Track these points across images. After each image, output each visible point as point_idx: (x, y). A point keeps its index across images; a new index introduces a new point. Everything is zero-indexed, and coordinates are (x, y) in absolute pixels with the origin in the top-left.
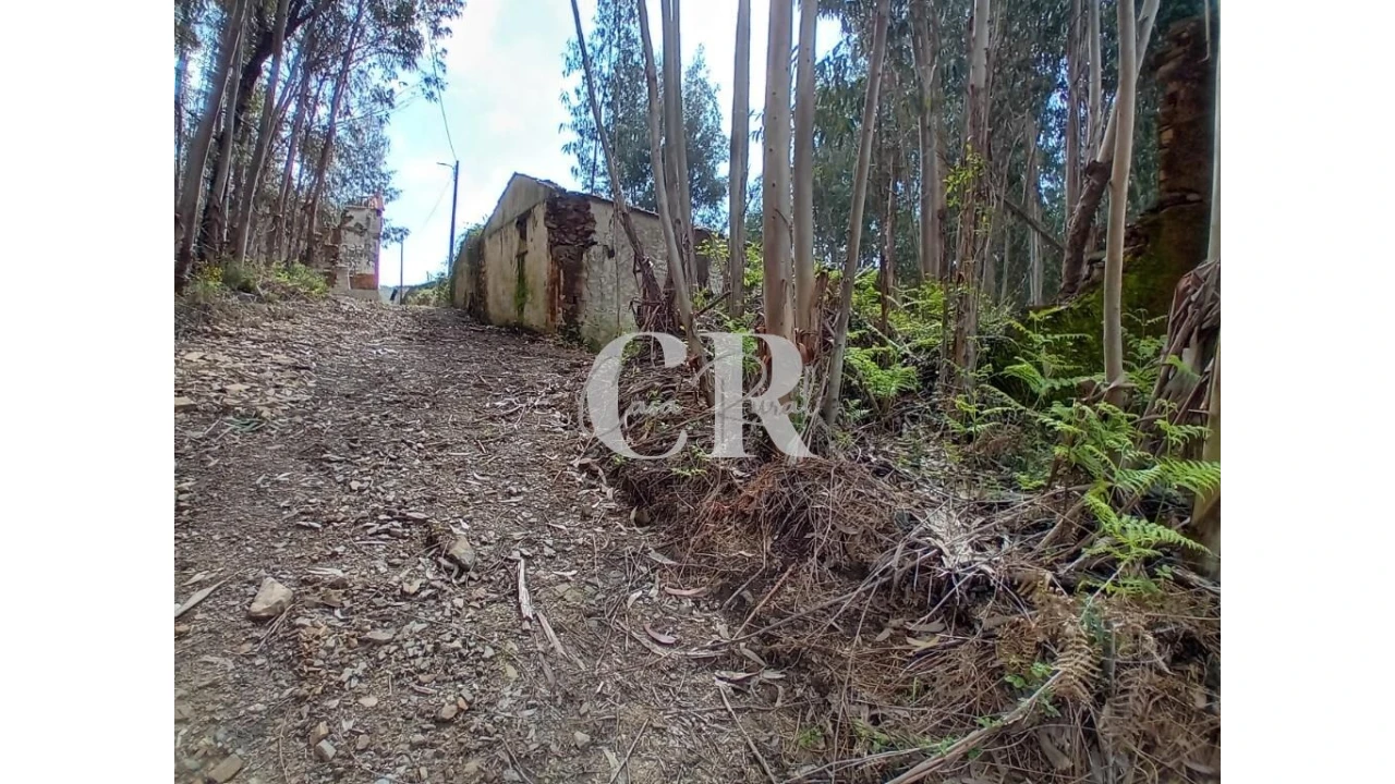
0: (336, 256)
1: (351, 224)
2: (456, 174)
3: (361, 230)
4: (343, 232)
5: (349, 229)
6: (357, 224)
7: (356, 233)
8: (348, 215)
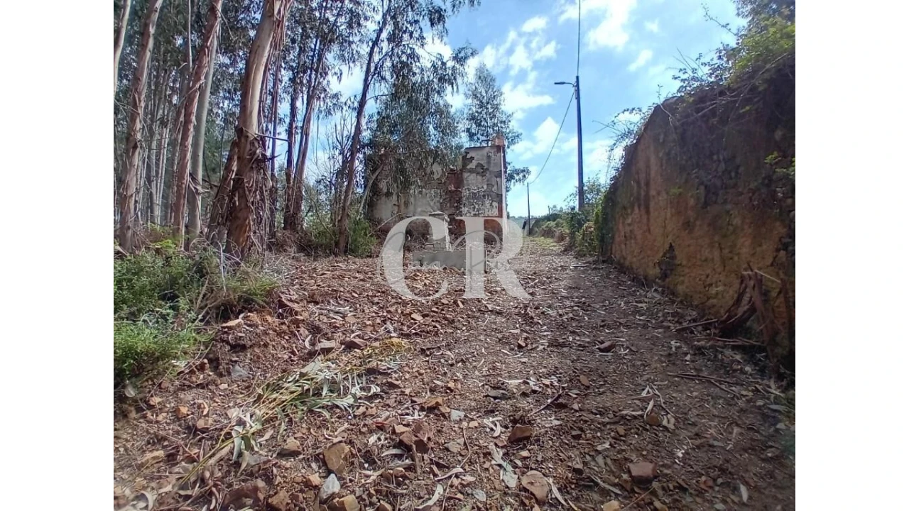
0: (459, 201)
1: (472, 165)
2: (578, 91)
3: (482, 170)
4: (465, 175)
5: (471, 171)
6: (479, 165)
7: (478, 173)
8: (468, 156)
